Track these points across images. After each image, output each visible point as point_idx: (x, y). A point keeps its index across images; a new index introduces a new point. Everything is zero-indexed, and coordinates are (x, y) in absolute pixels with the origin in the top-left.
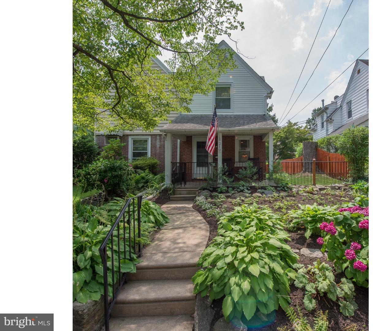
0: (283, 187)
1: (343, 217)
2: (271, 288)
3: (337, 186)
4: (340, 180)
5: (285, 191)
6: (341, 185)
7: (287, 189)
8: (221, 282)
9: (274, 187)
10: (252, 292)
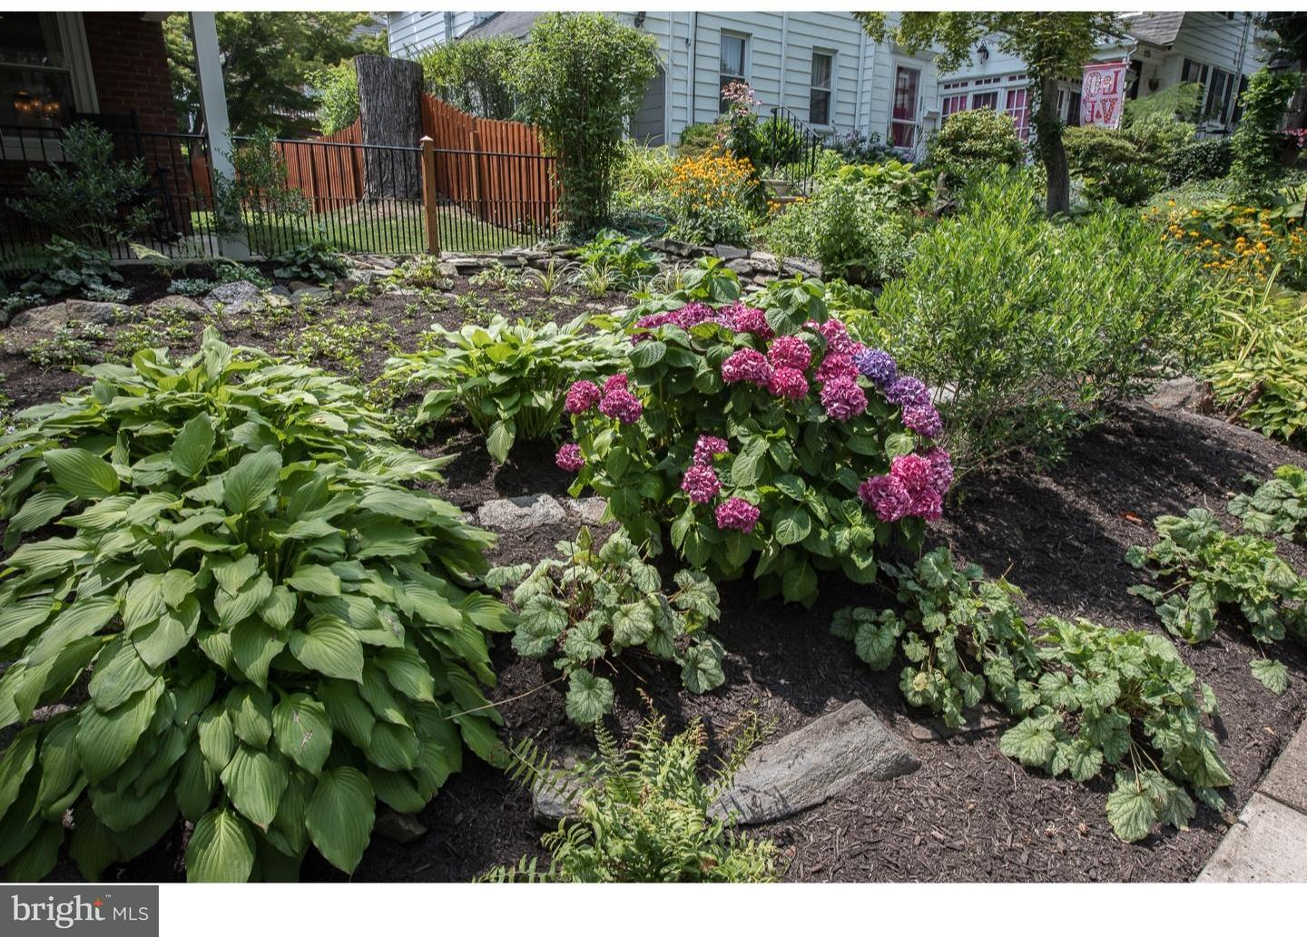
0: (300, 262)
1: (664, 347)
2: (431, 699)
3: (523, 255)
4: (522, 233)
5: (315, 282)
6: (535, 252)
7: (322, 275)
8: (147, 766)
9: (257, 264)
10: (345, 752)
